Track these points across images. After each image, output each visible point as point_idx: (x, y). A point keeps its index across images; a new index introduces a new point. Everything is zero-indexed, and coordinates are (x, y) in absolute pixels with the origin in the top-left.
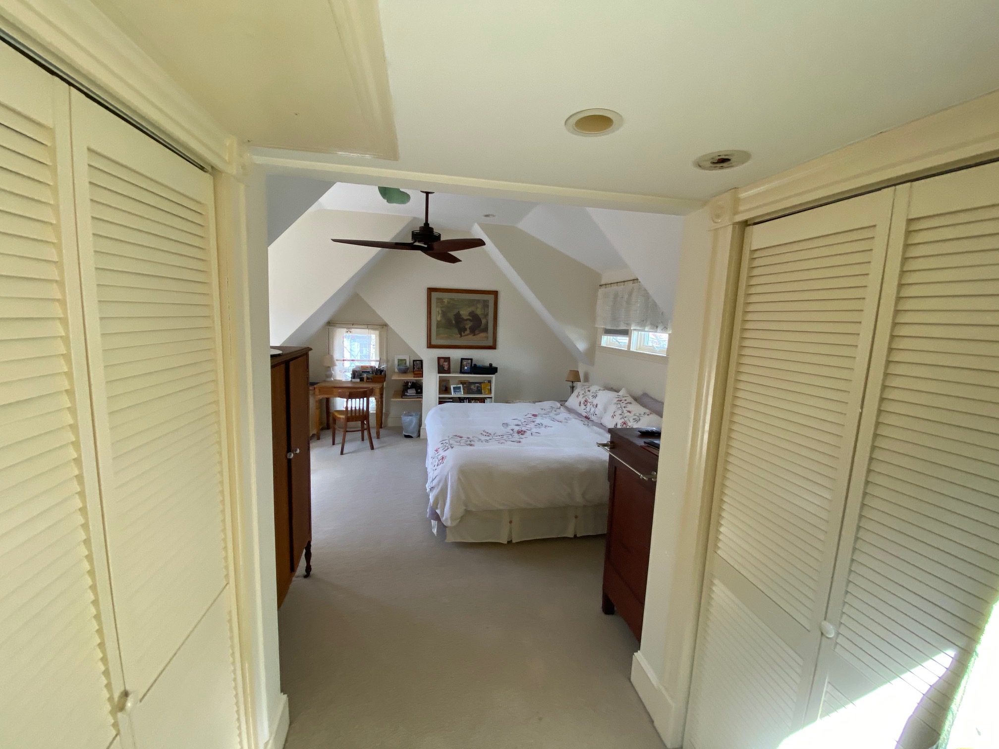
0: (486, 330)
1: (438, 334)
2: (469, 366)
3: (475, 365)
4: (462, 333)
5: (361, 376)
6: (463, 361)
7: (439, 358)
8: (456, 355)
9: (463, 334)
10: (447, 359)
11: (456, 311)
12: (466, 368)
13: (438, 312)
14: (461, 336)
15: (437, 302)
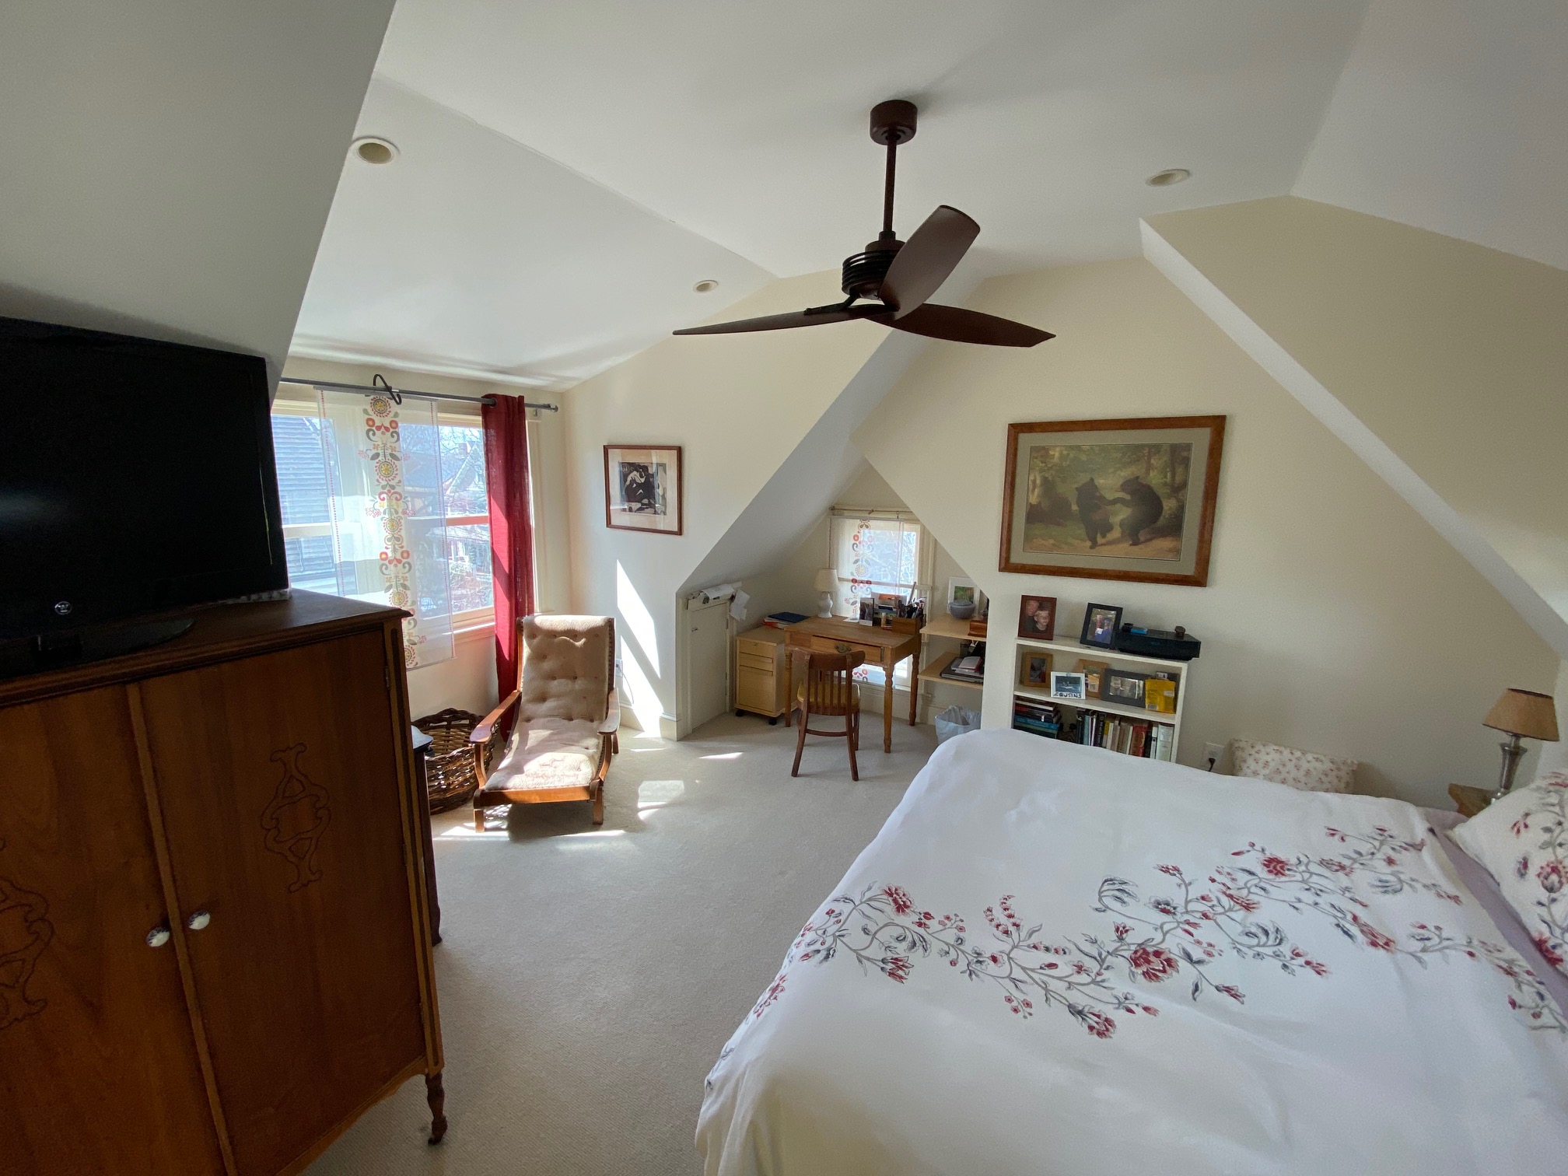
0: (1175, 528)
1: (1028, 539)
2: (1109, 627)
3: (1128, 627)
4: (1099, 536)
5: (875, 616)
6: (1095, 610)
7: (1025, 599)
8: (1075, 593)
9: (1100, 540)
10: (1048, 604)
11: (1084, 478)
12: (1099, 631)
13: (1034, 482)
14: (1094, 545)
15: (1032, 458)
